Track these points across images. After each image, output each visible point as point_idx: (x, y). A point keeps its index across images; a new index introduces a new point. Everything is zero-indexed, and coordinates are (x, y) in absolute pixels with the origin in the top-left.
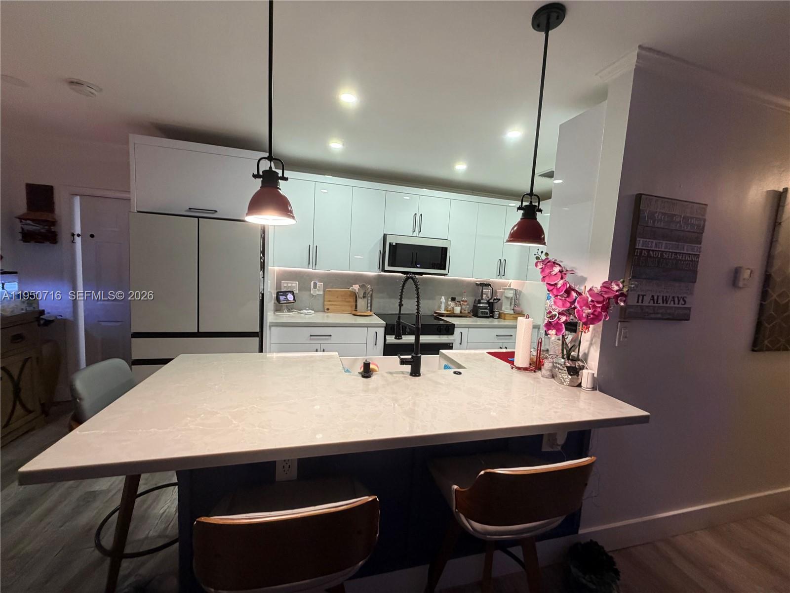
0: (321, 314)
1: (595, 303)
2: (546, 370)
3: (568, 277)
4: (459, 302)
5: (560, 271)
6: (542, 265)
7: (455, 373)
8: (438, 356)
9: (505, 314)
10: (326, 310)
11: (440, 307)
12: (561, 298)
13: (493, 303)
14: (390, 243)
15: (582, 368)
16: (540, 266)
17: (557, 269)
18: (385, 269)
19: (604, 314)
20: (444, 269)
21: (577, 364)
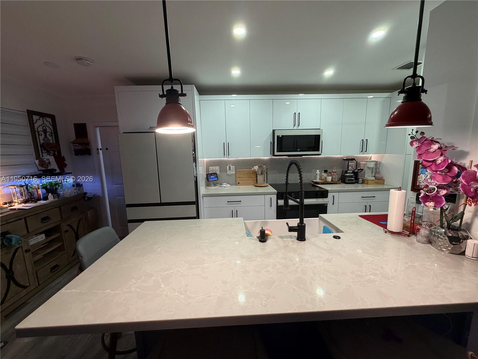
0: (234, 187)
2: (422, 236)
3: (449, 153)
4: (331, 173)
5: (439, 148)
6: (418, 143)
7: (335, 237)
8: (318, 218)
9: (367, 180)
10: (237, 184)
11: (316, 178)
12: (441, 173)
13: (357, 173)
14: (277, 136)
15: (467, 238)
16: (416, 145)
17: (435, 147)
18: (275, 154)
20: (318, 150)
21: (460, 235)
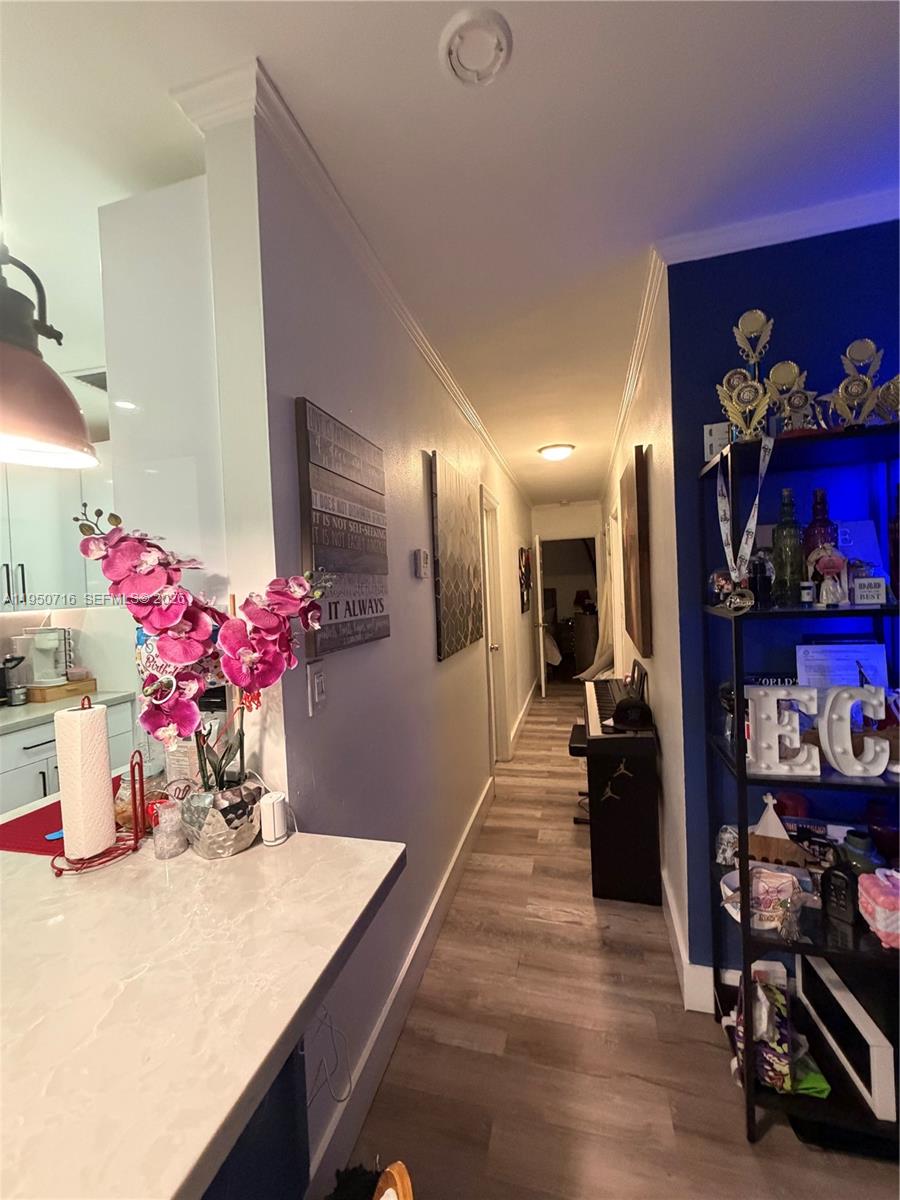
1: (263, 632)
2: (167, 836)
3: (185, 578)
5: (160, 564)
6: (103, 548)
9: (42, 690)
12: (176, 635)
15: (258, 794)
16: (98, 551)
19: (285, 655)
21: (244, 793)
